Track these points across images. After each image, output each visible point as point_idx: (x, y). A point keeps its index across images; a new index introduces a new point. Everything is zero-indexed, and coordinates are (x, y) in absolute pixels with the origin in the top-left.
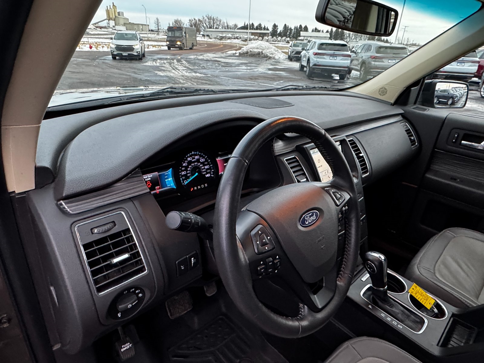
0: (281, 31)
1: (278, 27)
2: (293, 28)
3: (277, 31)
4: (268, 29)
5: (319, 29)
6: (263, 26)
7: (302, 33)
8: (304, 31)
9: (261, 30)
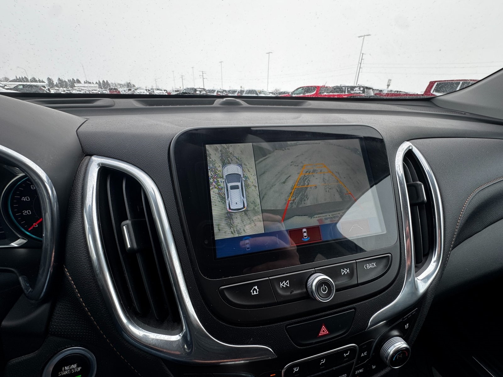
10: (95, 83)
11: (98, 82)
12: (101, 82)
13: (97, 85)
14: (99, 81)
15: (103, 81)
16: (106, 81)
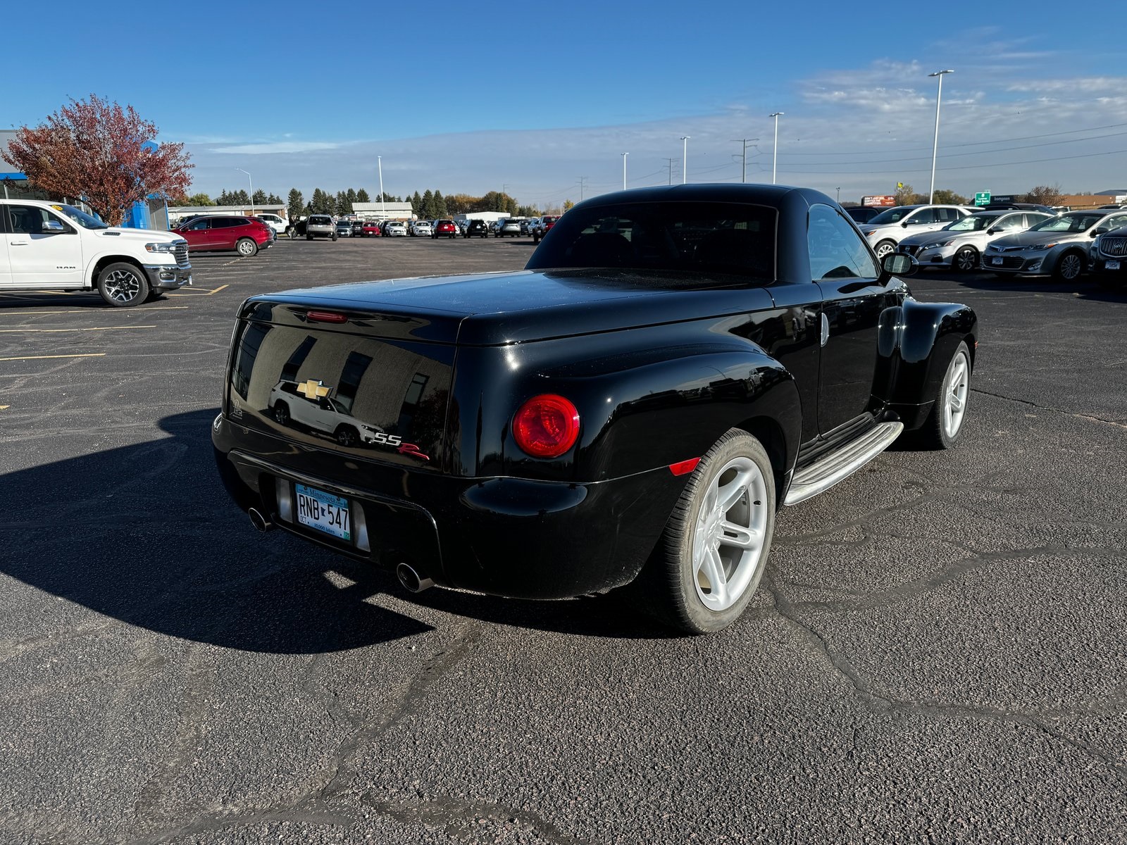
0: (310, 203)
1: (303, 196)
2: (335, 196)
3: (302, 204)
4: (279, 202)
5: (392, 196)
6: (268, 196)
7: (356, 206)
8: (359, 201)
9: (265, 204)
10: (404, 199)
11: (412, 197)
12: (422, 195)
13: (409, 206)
14: (416, 194)
15: (428, 193)
16: (433, 194)
